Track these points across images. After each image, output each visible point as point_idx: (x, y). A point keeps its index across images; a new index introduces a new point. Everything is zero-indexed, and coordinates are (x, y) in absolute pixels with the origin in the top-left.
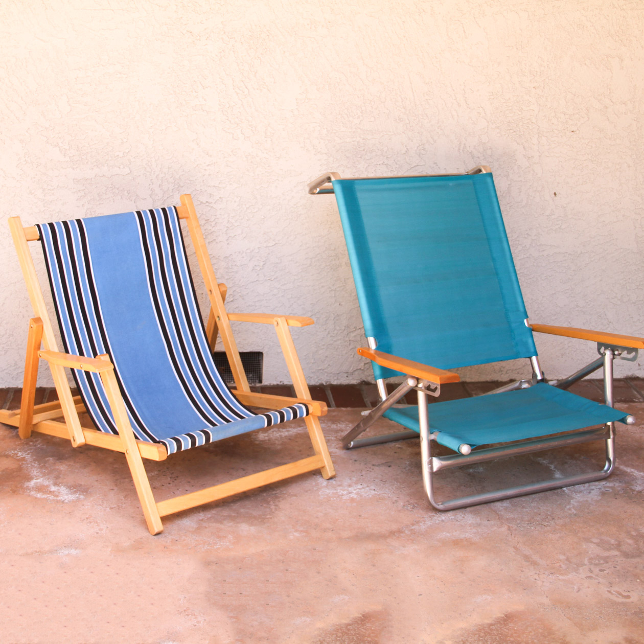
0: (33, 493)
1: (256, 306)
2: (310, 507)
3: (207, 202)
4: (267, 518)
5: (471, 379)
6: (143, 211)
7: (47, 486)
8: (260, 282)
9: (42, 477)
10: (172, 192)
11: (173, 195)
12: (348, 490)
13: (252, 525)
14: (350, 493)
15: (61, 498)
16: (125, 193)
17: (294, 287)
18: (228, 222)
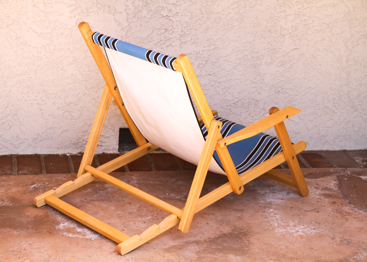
0: (65, 233)
2: (273, 242)
3: (167, 16)
4: (246, 250)
5: (350, 148)
7: (74, 228)
8: (202, 76)
9: (67, 222)
10: (142, 8)
11: (142, 10)
12: (295, 229)
13: (236, 255)
14: (298, 231)
15: (87, 237)
16: (107, 8)
17: (226, 80)
18: (182, 31)
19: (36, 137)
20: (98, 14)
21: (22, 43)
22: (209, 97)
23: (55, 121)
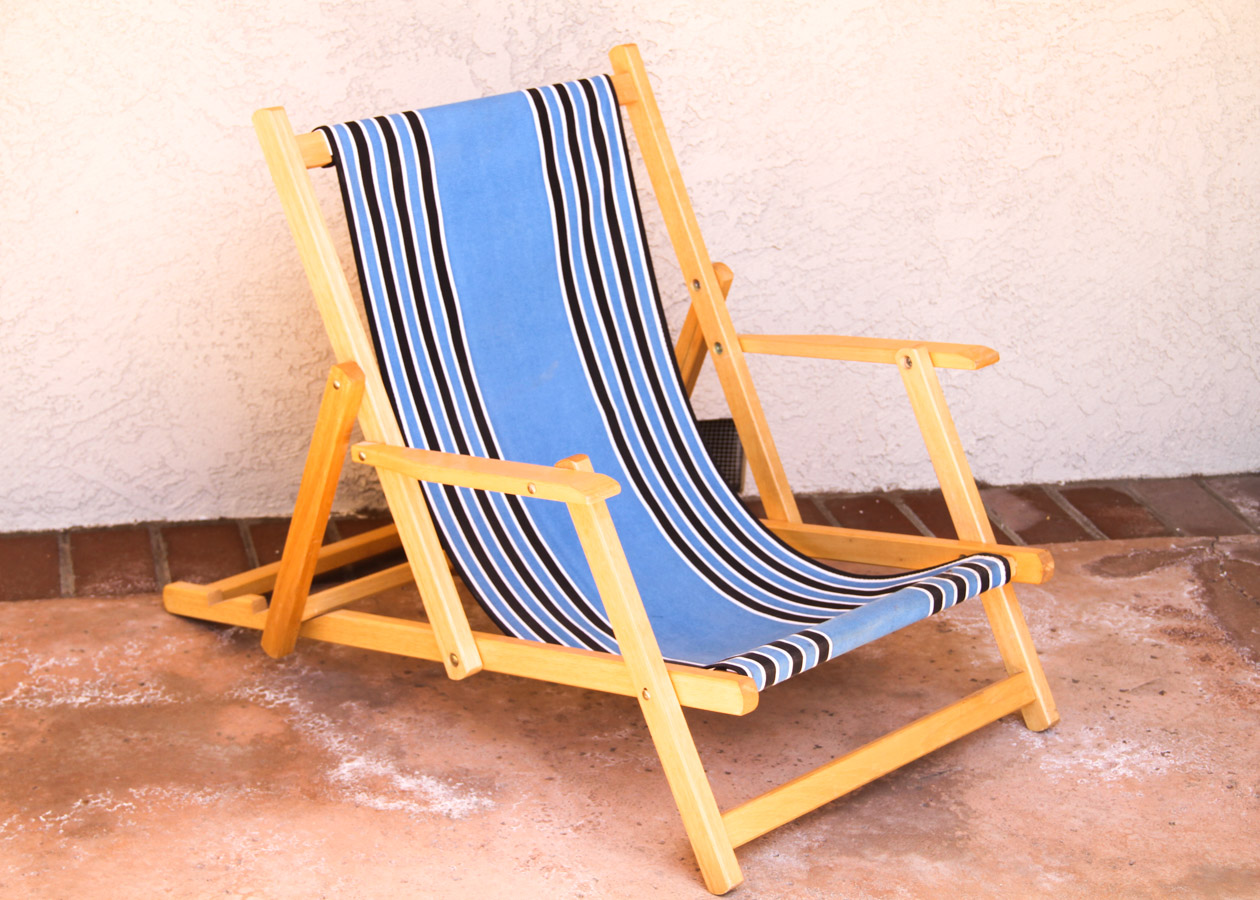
0: (361, 797)
1: (739, 311)
2: (1042, 805)
4: (961, 838)
5: (1213, 467)
6: (543, 88)
7: (387, 778)
8: (752, 254)
9: (360, 754)
10: (559, 36)
11: (560, 44)
12: (1102, 758)
13: (933, 857)
14: (1112, 765)
15: (436, 808)
16: (447, 40)
17: (829, 264)
18: (686, 109)
19: (222, 462)
20: (418, 60)
21: (174, 160)
22: (774, 321)
23: (283, 411)
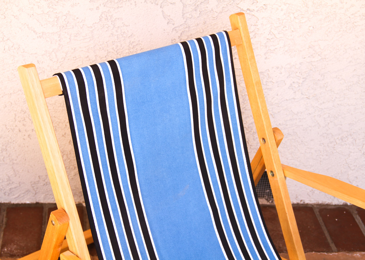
1: (287, 125)
3: (248, 9)
6: (190, 41)
8: (296, 100)
17: (333, 106)
18: (270, 33)
19: (37, 179)
20: (136, 5)
21: (12, 47)
22: (303, 130)
23: (66, 159)
